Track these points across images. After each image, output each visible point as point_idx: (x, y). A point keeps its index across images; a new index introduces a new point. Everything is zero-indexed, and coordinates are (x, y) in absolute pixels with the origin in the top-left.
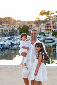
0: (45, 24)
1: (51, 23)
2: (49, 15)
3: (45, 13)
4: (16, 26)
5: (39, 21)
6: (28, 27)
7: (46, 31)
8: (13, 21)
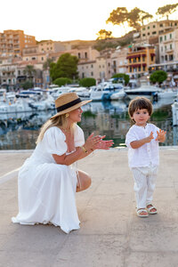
0: (126, 49)
1: (147, 45)
2: (138, 22)
3: (126, 14)
4: (39, 58)
5: (108, 41)
6: (76, 61)
7: (131, 71)
8: (28, 44)
